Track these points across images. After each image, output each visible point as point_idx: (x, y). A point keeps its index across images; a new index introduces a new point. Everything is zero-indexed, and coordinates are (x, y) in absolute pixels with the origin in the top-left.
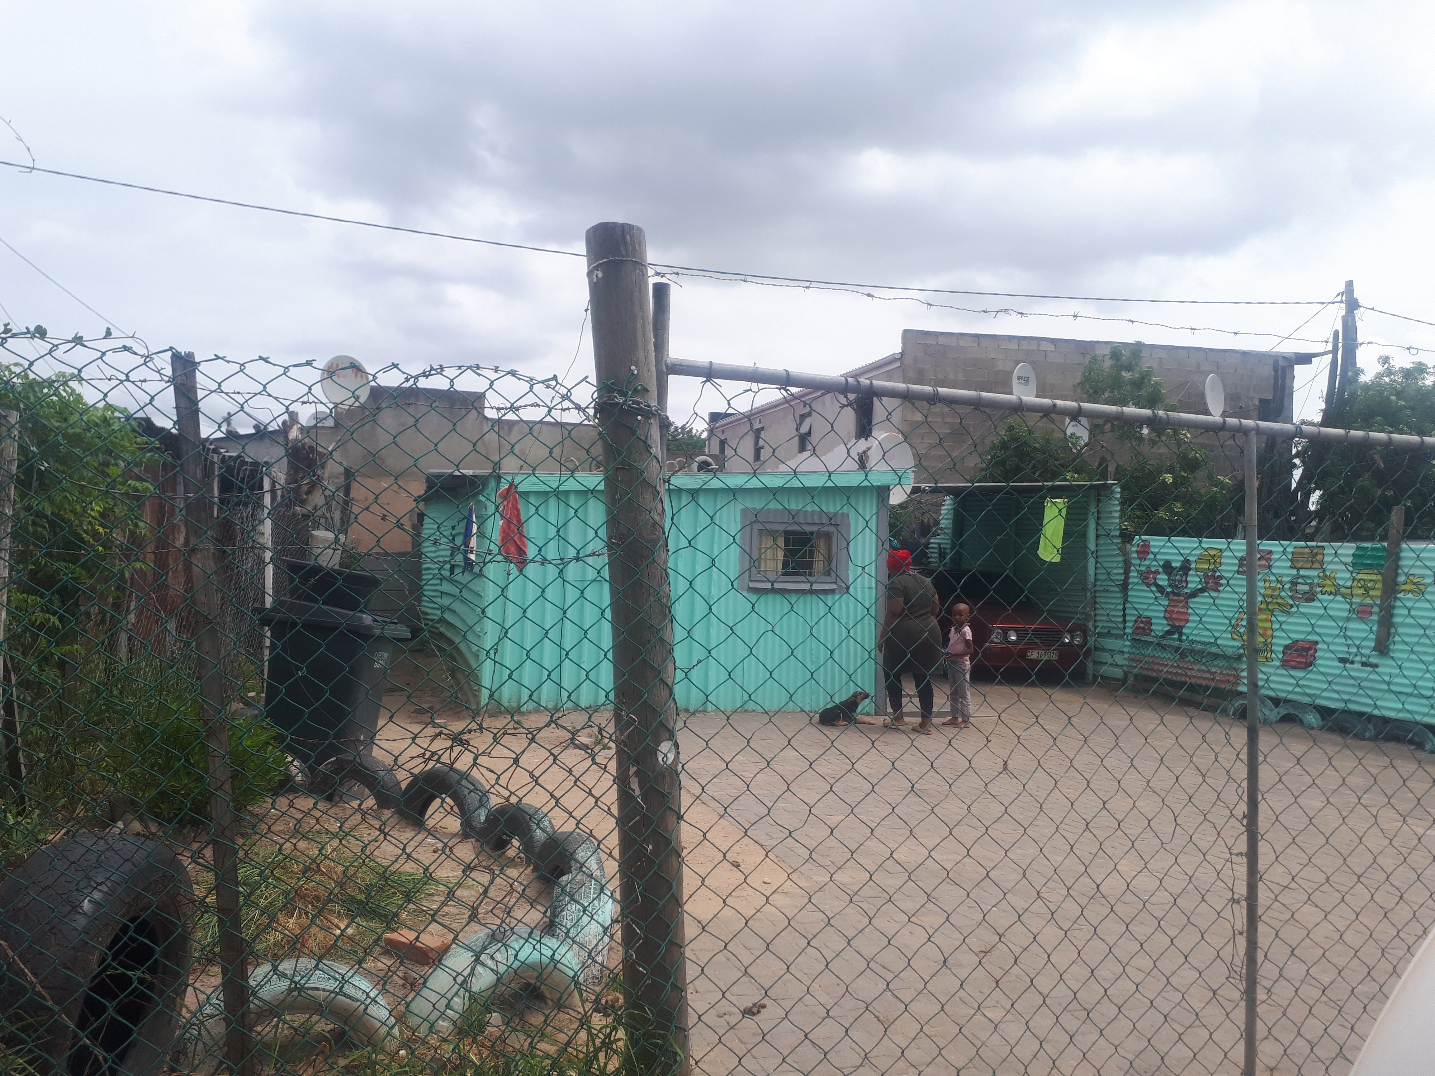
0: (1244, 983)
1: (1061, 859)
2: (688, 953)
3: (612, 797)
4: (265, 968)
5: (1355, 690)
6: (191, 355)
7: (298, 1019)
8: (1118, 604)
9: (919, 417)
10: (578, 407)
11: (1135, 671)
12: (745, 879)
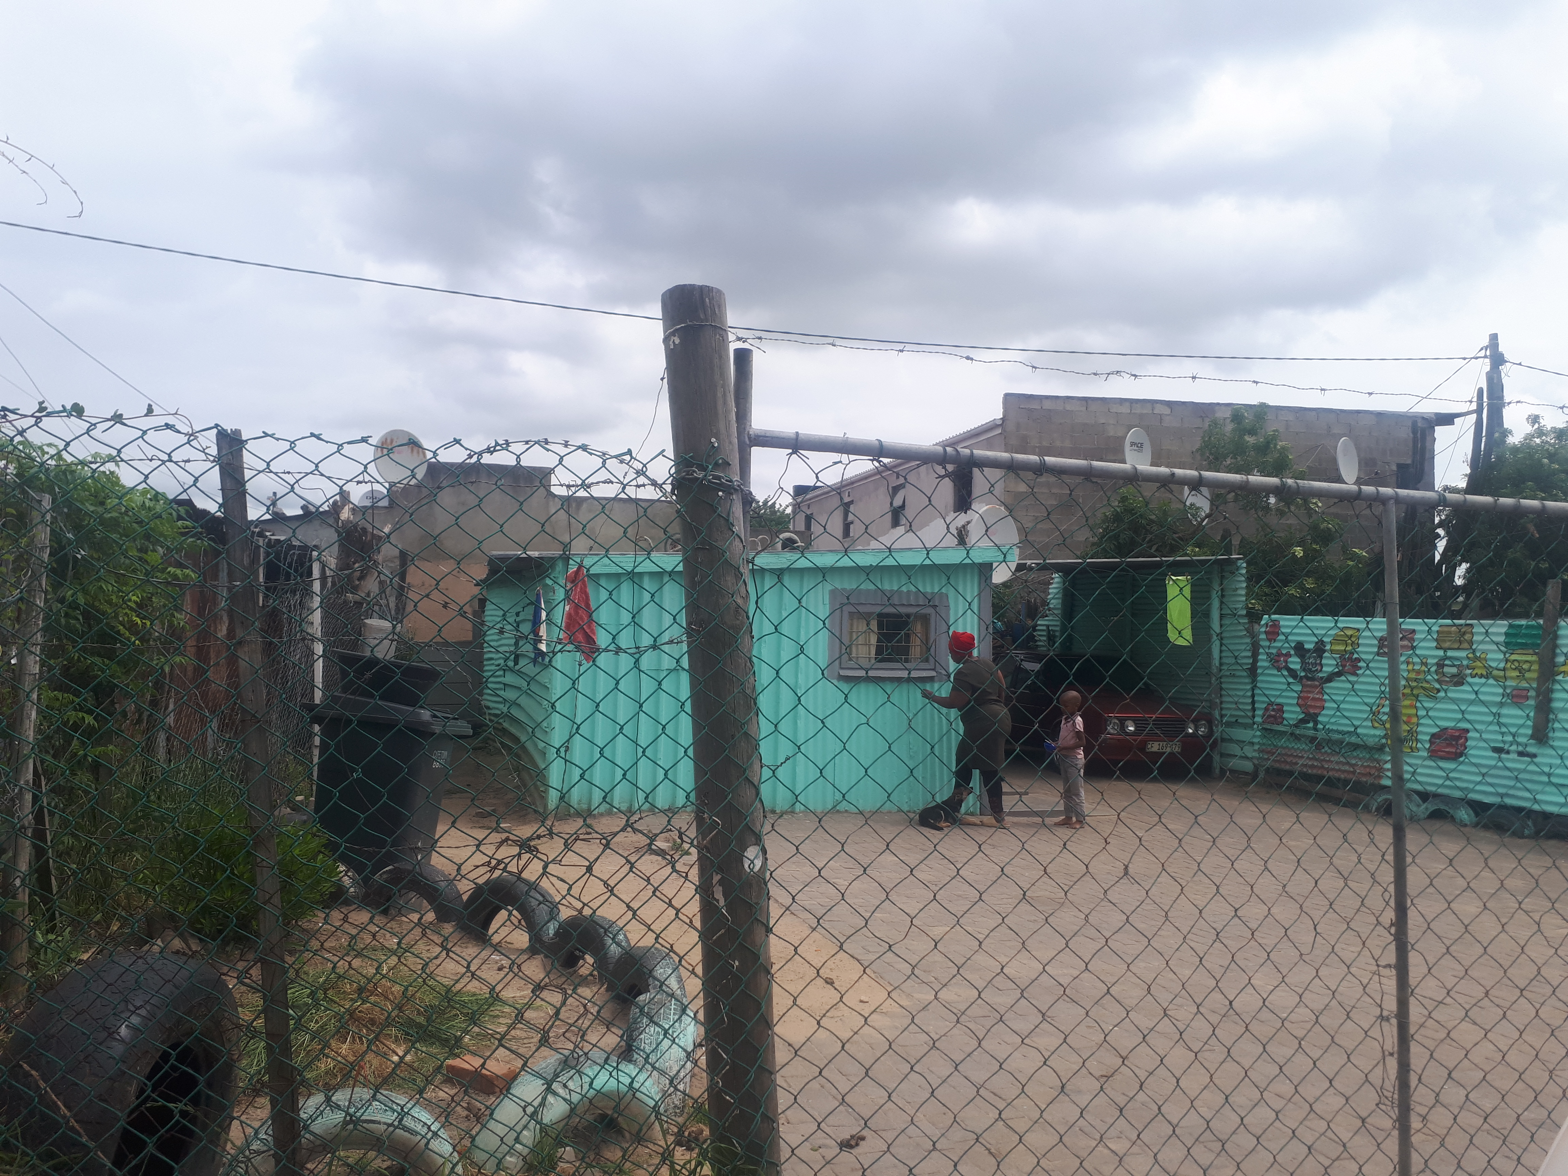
0: (1396, 1110)
1: (1188, 973)
2: (779, 1081)
3: (694, 908)
4: (318, 1099)
5: (1512, 783)
6: (237, 432)
7: (353, 1155)
8: (1247, 690)
9: (1022, 488)
10: (654, 483)
11: (1268, 764)
12: (842, 997)
